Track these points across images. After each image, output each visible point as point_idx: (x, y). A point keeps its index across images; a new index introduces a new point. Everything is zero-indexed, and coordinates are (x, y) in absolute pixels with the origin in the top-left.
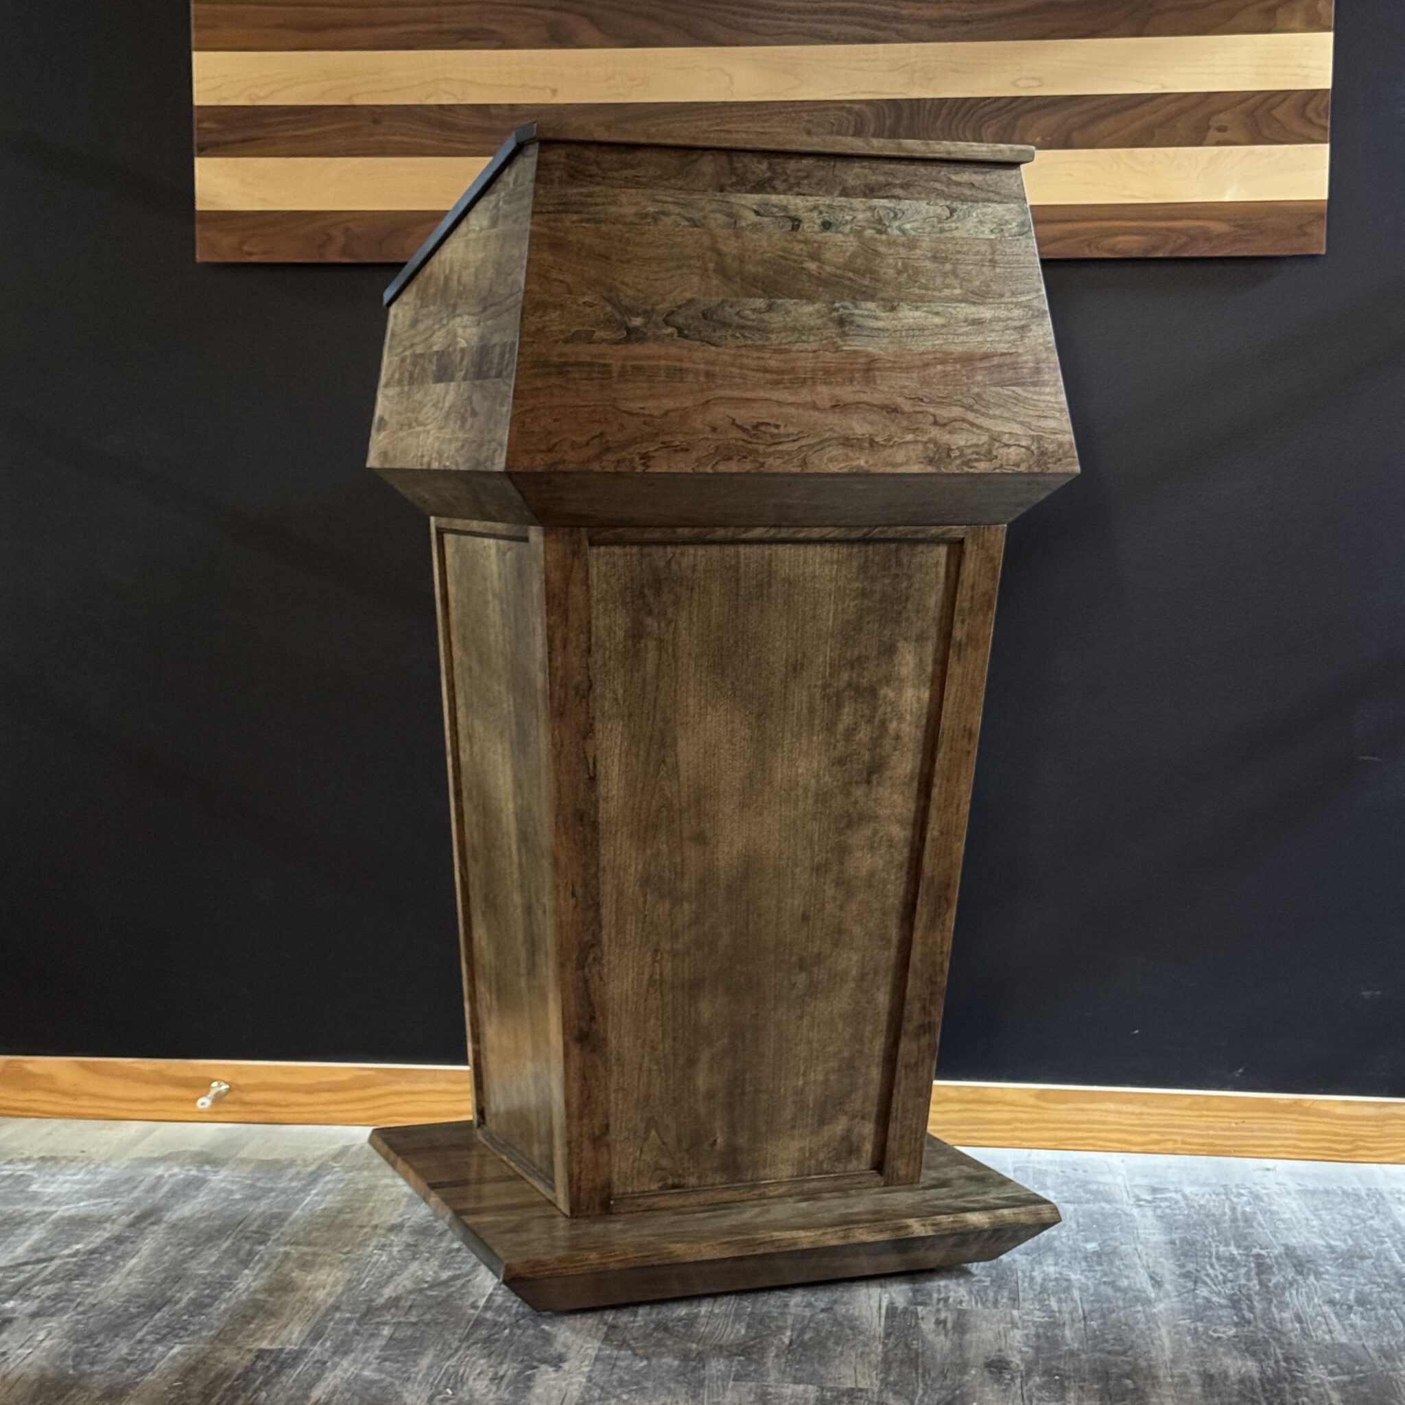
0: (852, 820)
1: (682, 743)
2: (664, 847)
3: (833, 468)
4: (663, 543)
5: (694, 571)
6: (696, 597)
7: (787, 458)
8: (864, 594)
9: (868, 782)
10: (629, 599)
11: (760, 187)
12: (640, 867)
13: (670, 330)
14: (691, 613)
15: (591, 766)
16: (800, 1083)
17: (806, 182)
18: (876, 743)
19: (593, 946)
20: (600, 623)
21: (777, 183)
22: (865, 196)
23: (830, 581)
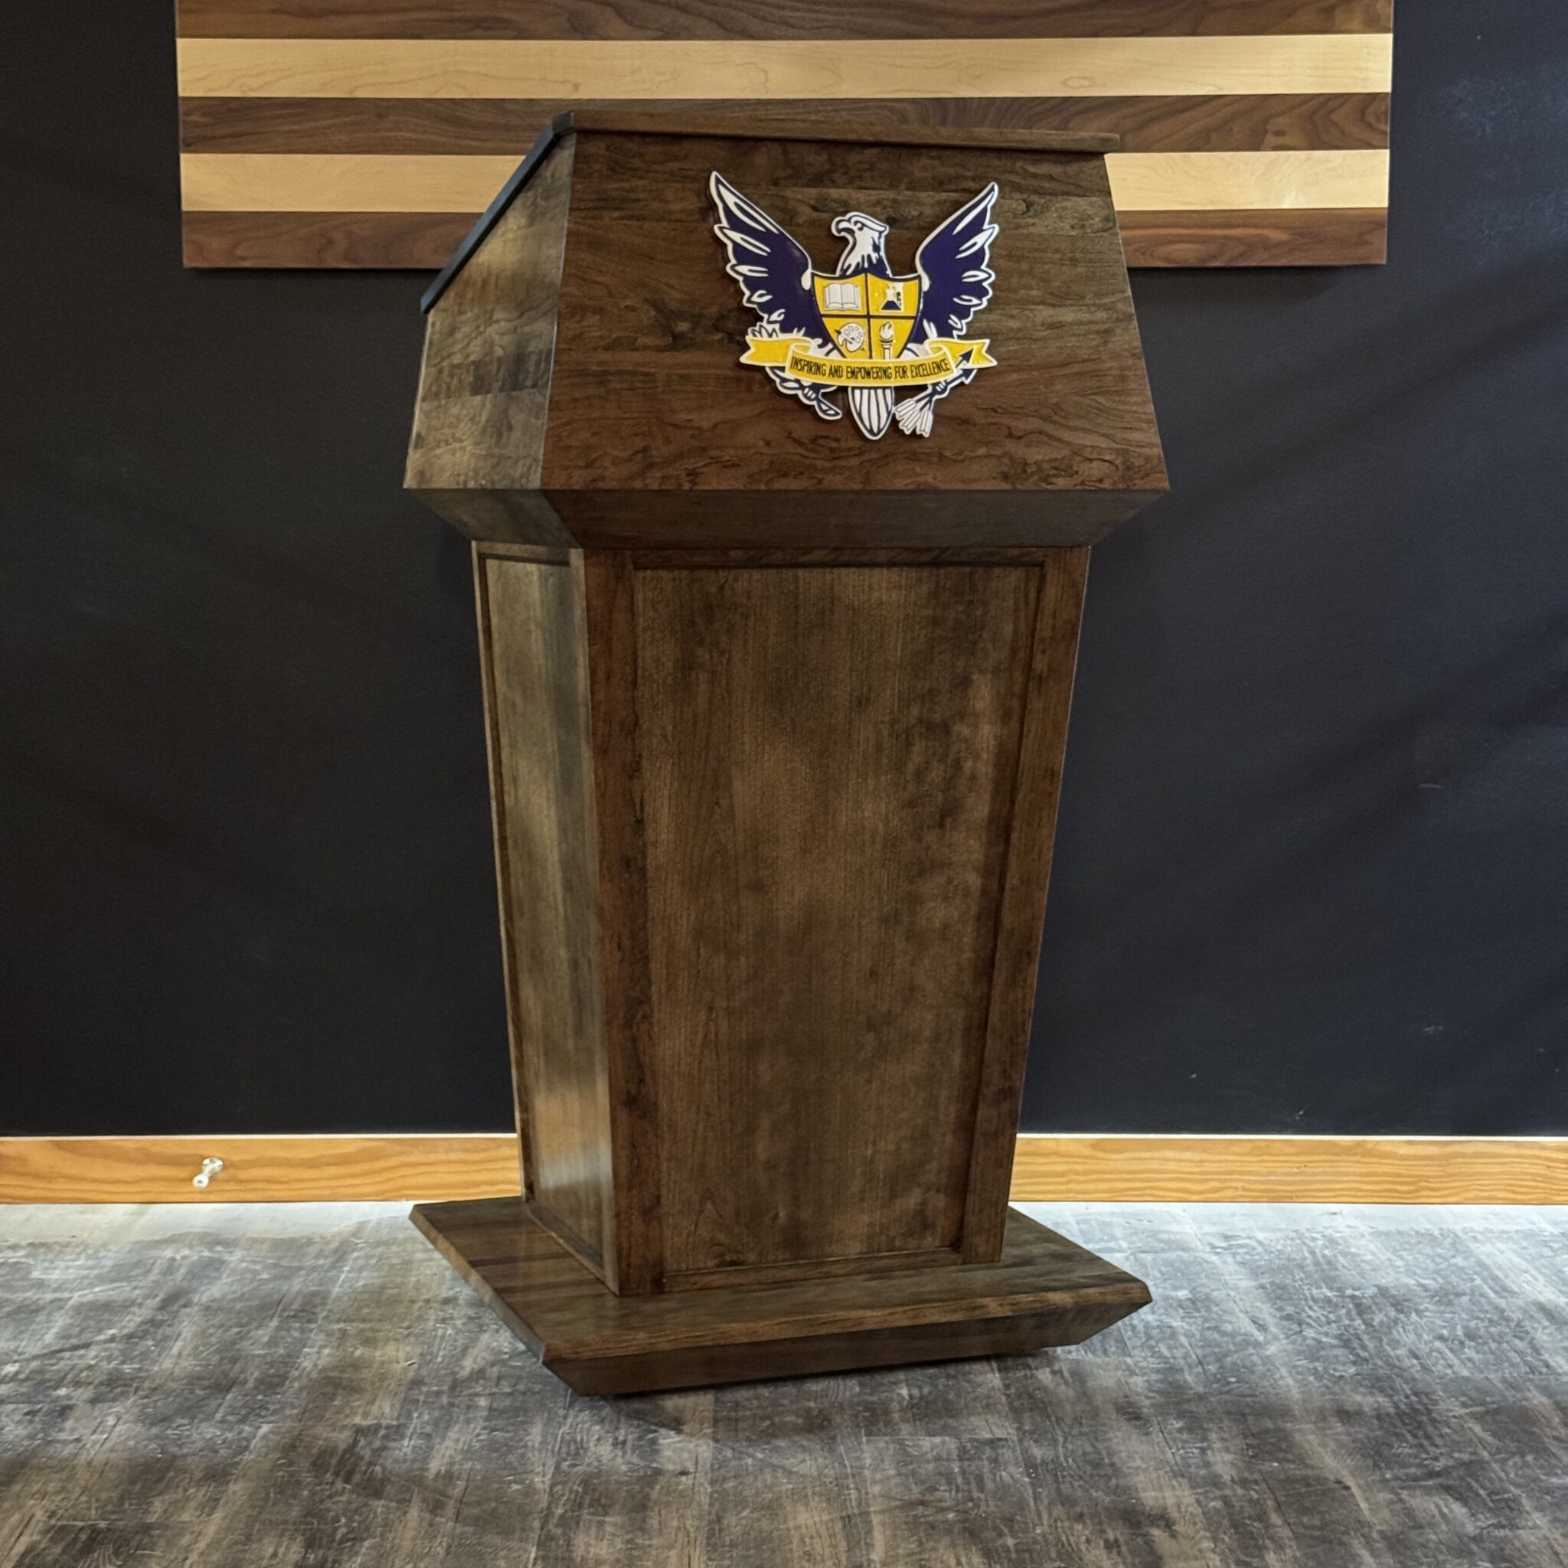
0: (923, 868)
1: (737, 785)
2: (719, 897)
3: (900, 484)
4: (715, 568)
5: (749, 598)
6: (751, 624)
7: (847, 474)
8: (935, 622)
9: (942, 826)
10: (678, 627)
11: (817, 180)
12: (693, 916)
13: (720, 336)
14: (746, 642)
15: (638, 807)
16: (870, 1152)
17: (868, 174)
18: (949, 784)
19: (641, 1003)
20: (647, 654)
21: (836, 176)
22: (933, 189)
23: (899, 607)
